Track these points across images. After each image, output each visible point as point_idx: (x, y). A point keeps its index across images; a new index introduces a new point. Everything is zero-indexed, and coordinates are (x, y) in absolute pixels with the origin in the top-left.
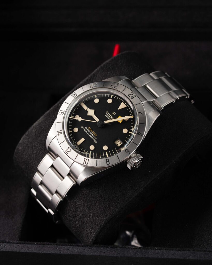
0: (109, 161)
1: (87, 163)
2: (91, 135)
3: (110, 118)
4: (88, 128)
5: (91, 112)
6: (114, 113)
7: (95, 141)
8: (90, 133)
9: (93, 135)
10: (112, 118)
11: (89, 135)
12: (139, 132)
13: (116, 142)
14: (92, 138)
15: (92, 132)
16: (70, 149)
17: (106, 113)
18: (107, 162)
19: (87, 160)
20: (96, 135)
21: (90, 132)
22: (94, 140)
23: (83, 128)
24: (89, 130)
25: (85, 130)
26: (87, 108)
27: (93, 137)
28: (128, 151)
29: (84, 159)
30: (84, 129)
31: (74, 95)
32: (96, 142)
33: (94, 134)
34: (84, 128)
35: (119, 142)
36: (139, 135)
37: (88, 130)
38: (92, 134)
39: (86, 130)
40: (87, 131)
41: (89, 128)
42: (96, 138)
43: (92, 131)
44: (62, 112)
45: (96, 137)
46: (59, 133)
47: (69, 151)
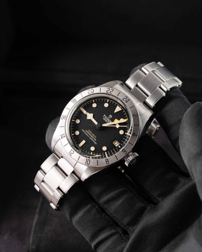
0: (108, 161)
1: (88, 163)
4: (88, 131)
5: (90, 116)
6: (111, 116)
8: (90, 136)
9: (93, 137)
10: (109, 121)
11: (89, 137)
12: (134, 133)
13: (113, 143)
14: (92, 139)
15: (91, 134)
16: (73, 151)
17: (104, 116)
18: (106, 162)
19: (89, 161)
20: (96, 137)
22: (94, 141)
23: (83, 131)
24: (89, 132)
25: (85, 133)
26: (86, 112)
27: (93, 139)
28: (125, 151)
29: (86, 160)
31: (74, 101)
32: (96, 144)
33: (93, 136)
35: (116, 143)
36: (134, 136)
37: (88, 133)
39: (86, 132)
40: (87, 133)
41: (89, 130)
42: (96, 140)
43: (92, 133)
44: (63, 117)
45: (96, 138)
46: (62, 137)
47: (73, 153)
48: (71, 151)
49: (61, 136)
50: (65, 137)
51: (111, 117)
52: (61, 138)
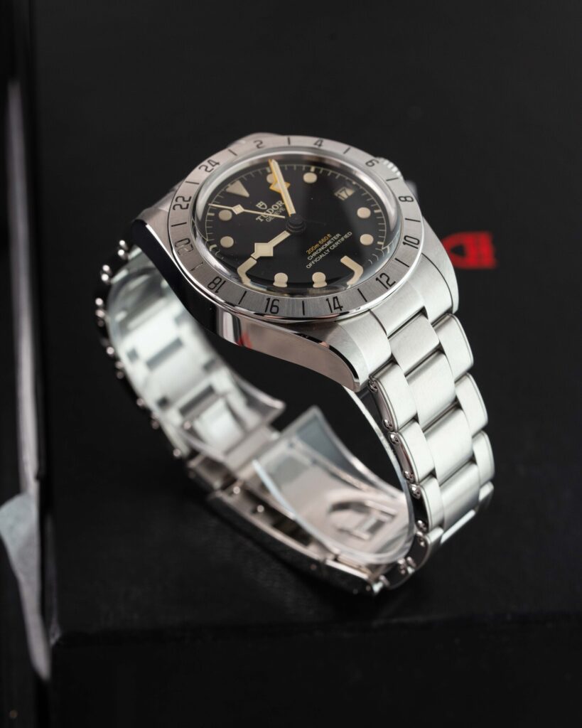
1: (416, 242)
2: (331, 245)
3: (275, 211)
4: (311, 254)
5: (264, 249)
7: (346, 236)
8: (326, 249)
9: (329, 242)
10: (276, 207)
11: (330, 250)
14: (337, 243)
15: (321, 246)
16: (381, 276)
17: (262, 220)
19: (407, 238)
21: (320, 250)
23: (310, 265)
24: (315, 251)
25: (316, 260)
26: (250, 259)
27: (336, 241)
29: (406, 245)
30: (313, 262)
31: (216, 285)
32: (350, 234)
33: (327, 241)
34: (310, 261)
37: (316, 254)
38: (326, 245)
39: (314, 258)
40: (318, 255)
41: (309, 252)
42: (338, 235)
43: (317, 246)
44: (272, 306)
45: (333, 235)
46: (337, 306)
47: (387, 278)
48: (381, 282)
49: (335, 308)
50: (336, 297)
51: (263, 204)
52: (339, 310)
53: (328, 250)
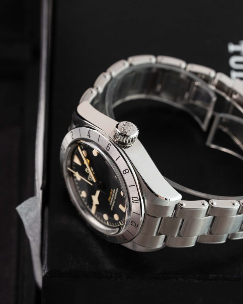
0: (125, 171)
2: (114, 196)
4: (110, 202)
5: (95, 200)
7: (117, 191)
12: (88, 136)
14: (116, 195)
15: (111, 196)
18: (126, 173)
20: (112, 190)
22: (116, 193)
23: (112, 208)
24: (111, 200)
26: (93, 205)
28: (108, 146)
29: (133, 203)
32: (117, 189)
33: (112, 193)
34: (111, 206)
36: (90, 135)
39: (112, 203)
41: (109, 200)
42: (114, 190)
43: (110, 196)
47: (134, 223)
53: (114, 200)
